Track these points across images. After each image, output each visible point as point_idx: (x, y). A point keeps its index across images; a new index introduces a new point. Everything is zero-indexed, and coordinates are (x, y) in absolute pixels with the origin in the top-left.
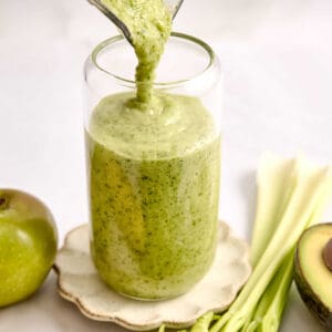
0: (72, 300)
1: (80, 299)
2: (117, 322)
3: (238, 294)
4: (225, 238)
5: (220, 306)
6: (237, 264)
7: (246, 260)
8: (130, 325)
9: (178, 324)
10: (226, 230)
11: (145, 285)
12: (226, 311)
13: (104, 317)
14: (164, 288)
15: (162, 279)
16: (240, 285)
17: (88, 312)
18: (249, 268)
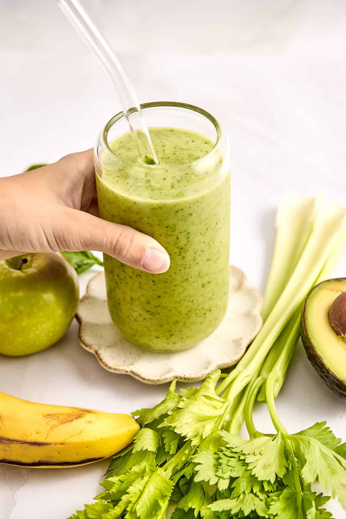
0: (92, 351)
1: (99, 352)
2: (132, 375)
3: (248, 348)
4: (240, 286)
5: (228, 361)
6: (248, 315)
7: (257, 311)
8: (144, 379)
9: (188, 379)
10: (241, 277)
11: (156, 341)
12: (234, 367)
13: (119, 370)
14: (174, 343)
15: (172, 335)
16: (251, 338)
17: (106, 365)
18: (260, 320)
